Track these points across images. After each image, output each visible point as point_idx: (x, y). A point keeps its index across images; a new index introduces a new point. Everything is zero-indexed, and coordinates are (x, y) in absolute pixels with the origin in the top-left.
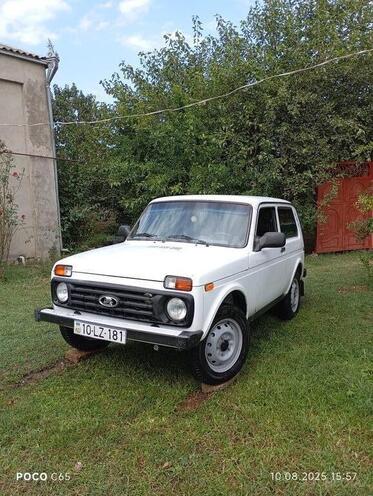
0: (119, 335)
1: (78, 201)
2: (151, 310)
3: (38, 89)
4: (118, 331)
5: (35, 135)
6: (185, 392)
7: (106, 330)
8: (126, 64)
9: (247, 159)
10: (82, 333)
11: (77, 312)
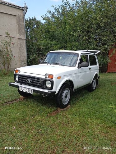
0: (31, 91)
1: (32, 53)
2: (41, 84)
3: (21, 17)
4: (31, 90)
5: (20, 32)
6: (52, 110)
7: (27, 89)
8: (49, 10)
9: (86, 41)
10: (21, 90)
11: (21, 84)
